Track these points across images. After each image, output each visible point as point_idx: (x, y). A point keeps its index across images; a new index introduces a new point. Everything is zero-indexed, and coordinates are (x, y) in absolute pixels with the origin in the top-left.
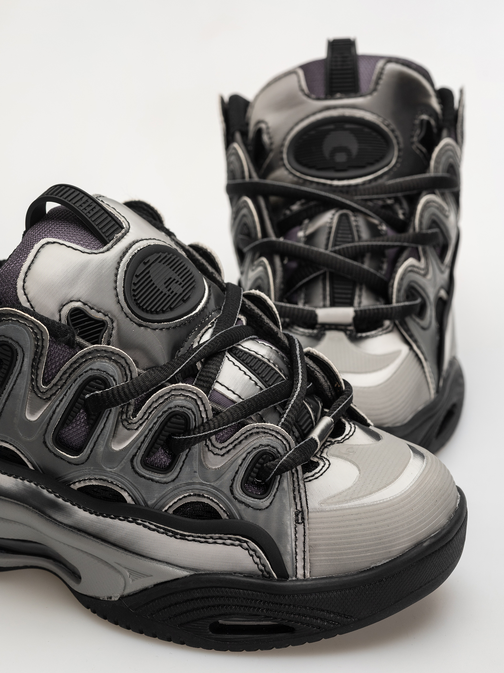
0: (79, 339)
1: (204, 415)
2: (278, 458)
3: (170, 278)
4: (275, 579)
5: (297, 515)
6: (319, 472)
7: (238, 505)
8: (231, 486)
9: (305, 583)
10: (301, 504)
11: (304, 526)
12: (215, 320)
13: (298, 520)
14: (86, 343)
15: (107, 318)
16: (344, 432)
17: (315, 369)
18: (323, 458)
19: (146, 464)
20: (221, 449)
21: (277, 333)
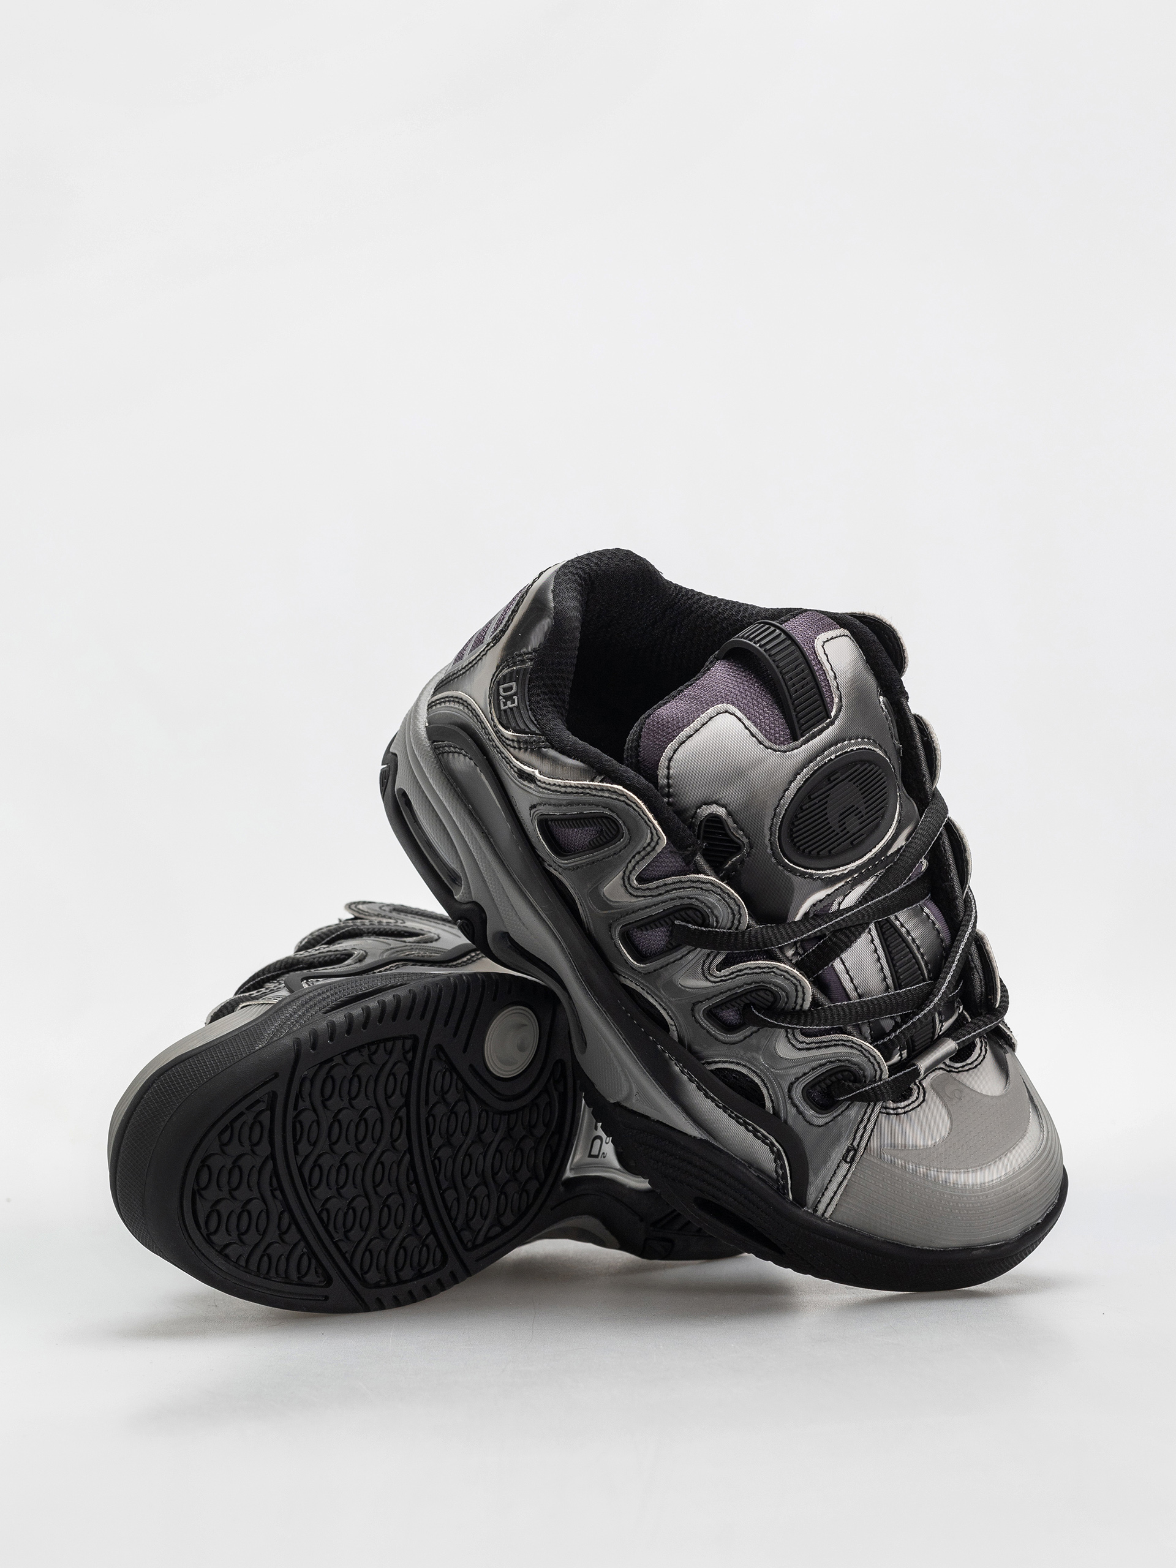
0: (699, 859)
1: (800, 1001)
2: (860, 1082)
3: (853, 806)
4: (789, 1200)
5: (848, 1151)
6: (904, 1108)
7: (789, 1106)
8: (792, 1084)
9: (819, 1222)
10: (859, 1143)
11: (850, 1167)
12: (880, 874)
13: (847, 1157)
14: (706, 867)
15: (745, 840)
16: (968, 1057)
17: (975, 966)
18: (921, 1087)
19: (711, 1014)
20: (802, 1043)
21: (957, 898)
